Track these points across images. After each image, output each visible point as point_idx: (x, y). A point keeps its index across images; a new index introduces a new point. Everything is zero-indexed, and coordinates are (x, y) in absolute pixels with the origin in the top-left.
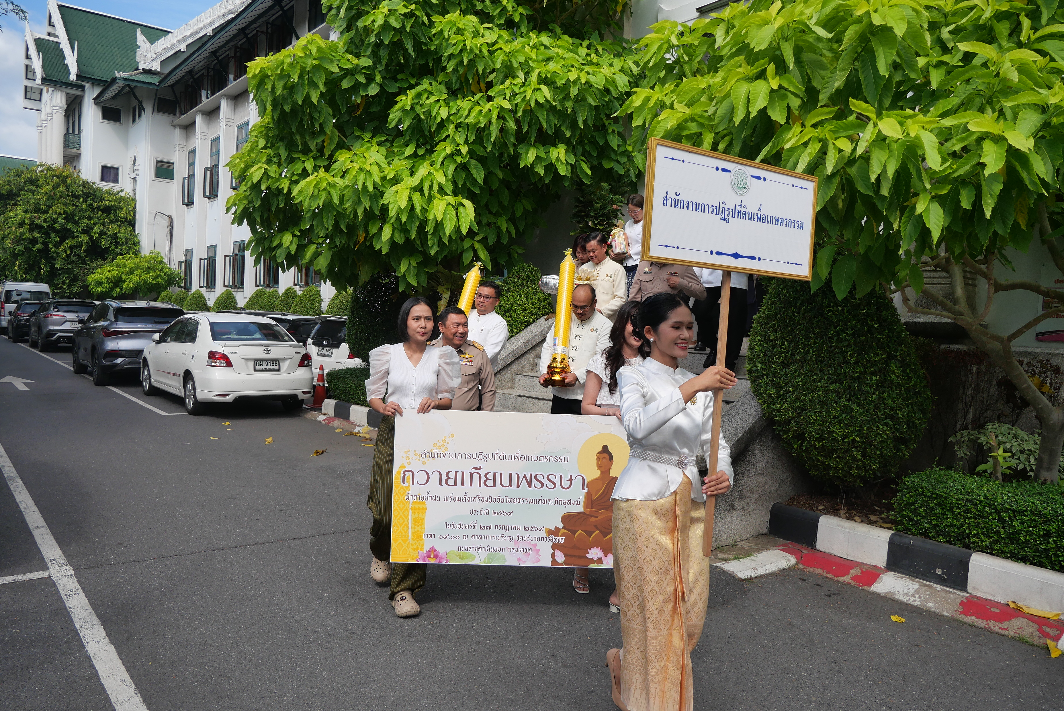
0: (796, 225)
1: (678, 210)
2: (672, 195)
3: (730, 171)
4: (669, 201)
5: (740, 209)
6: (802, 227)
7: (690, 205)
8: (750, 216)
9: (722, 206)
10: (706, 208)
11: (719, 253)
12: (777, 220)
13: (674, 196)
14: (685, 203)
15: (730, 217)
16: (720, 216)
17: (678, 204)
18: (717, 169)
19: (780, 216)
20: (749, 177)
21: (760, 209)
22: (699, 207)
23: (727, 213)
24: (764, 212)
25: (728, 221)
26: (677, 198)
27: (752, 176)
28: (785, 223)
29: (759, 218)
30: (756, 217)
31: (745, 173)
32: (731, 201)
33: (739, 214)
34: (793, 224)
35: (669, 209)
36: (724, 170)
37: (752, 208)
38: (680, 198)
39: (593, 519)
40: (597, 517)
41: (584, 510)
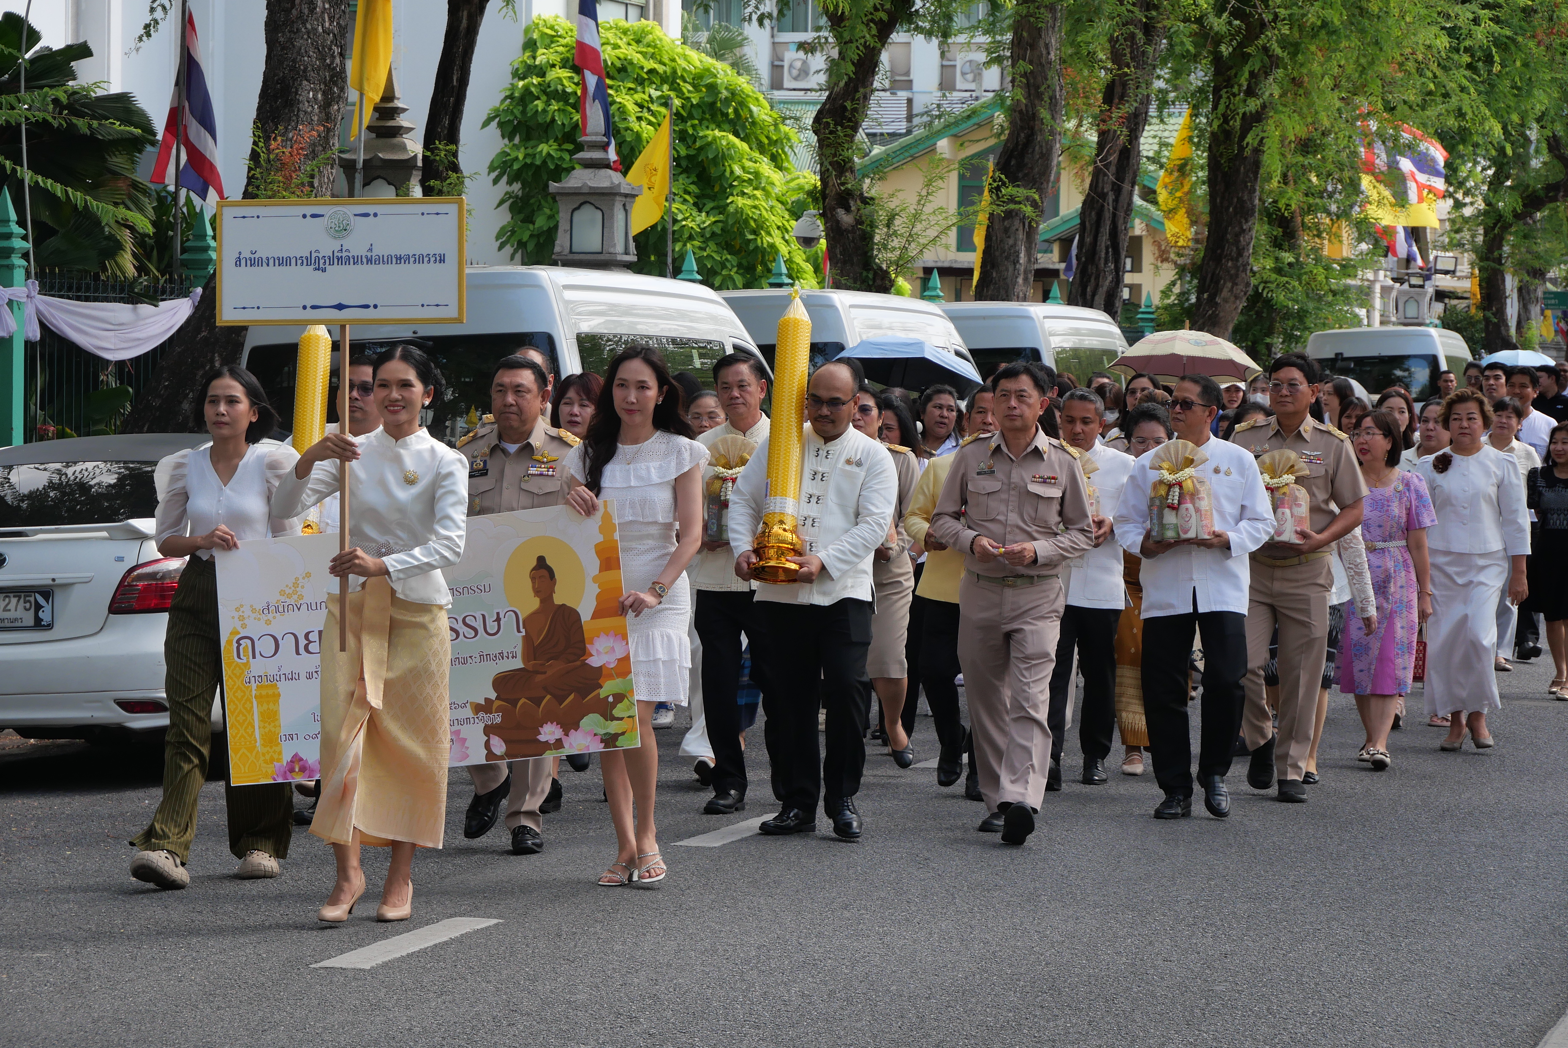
0: (434, 260)
1: (255, 269)
2: (246, 254)
3: (322, 216)
4: (243, 261)
5: (340, 255)
6: (444, 261)
7: (271, 262)
8: (357, 260)
9: (314, 255)
10: (293, 261)
11: (314, 307)
12: (399, 258)
13: (248, 255)
14: (264, 260)
15: (327, 266)
16: (313, 267)
17: (254, 262)
18: (304, 216)
19: (402, 252)
20: (352, 218)
21: (370, 250)
22: (283, 262)
23: (322, 261)
24: (377, 252)
25: (324, 270)
26: (252, 256)
27: (356, 215)
28: (413, 260)
29: (369, 261)
30: (364, 260)
31: (345, 214)
32: (327, 247)
33: (340, 259)
34: (427, 260)
35: (245, 271)
36: (314, 216)
37: (359, 250)
38: (257, 256)
39: (539, 677)
40: (544, 673)
41: (525, 664)
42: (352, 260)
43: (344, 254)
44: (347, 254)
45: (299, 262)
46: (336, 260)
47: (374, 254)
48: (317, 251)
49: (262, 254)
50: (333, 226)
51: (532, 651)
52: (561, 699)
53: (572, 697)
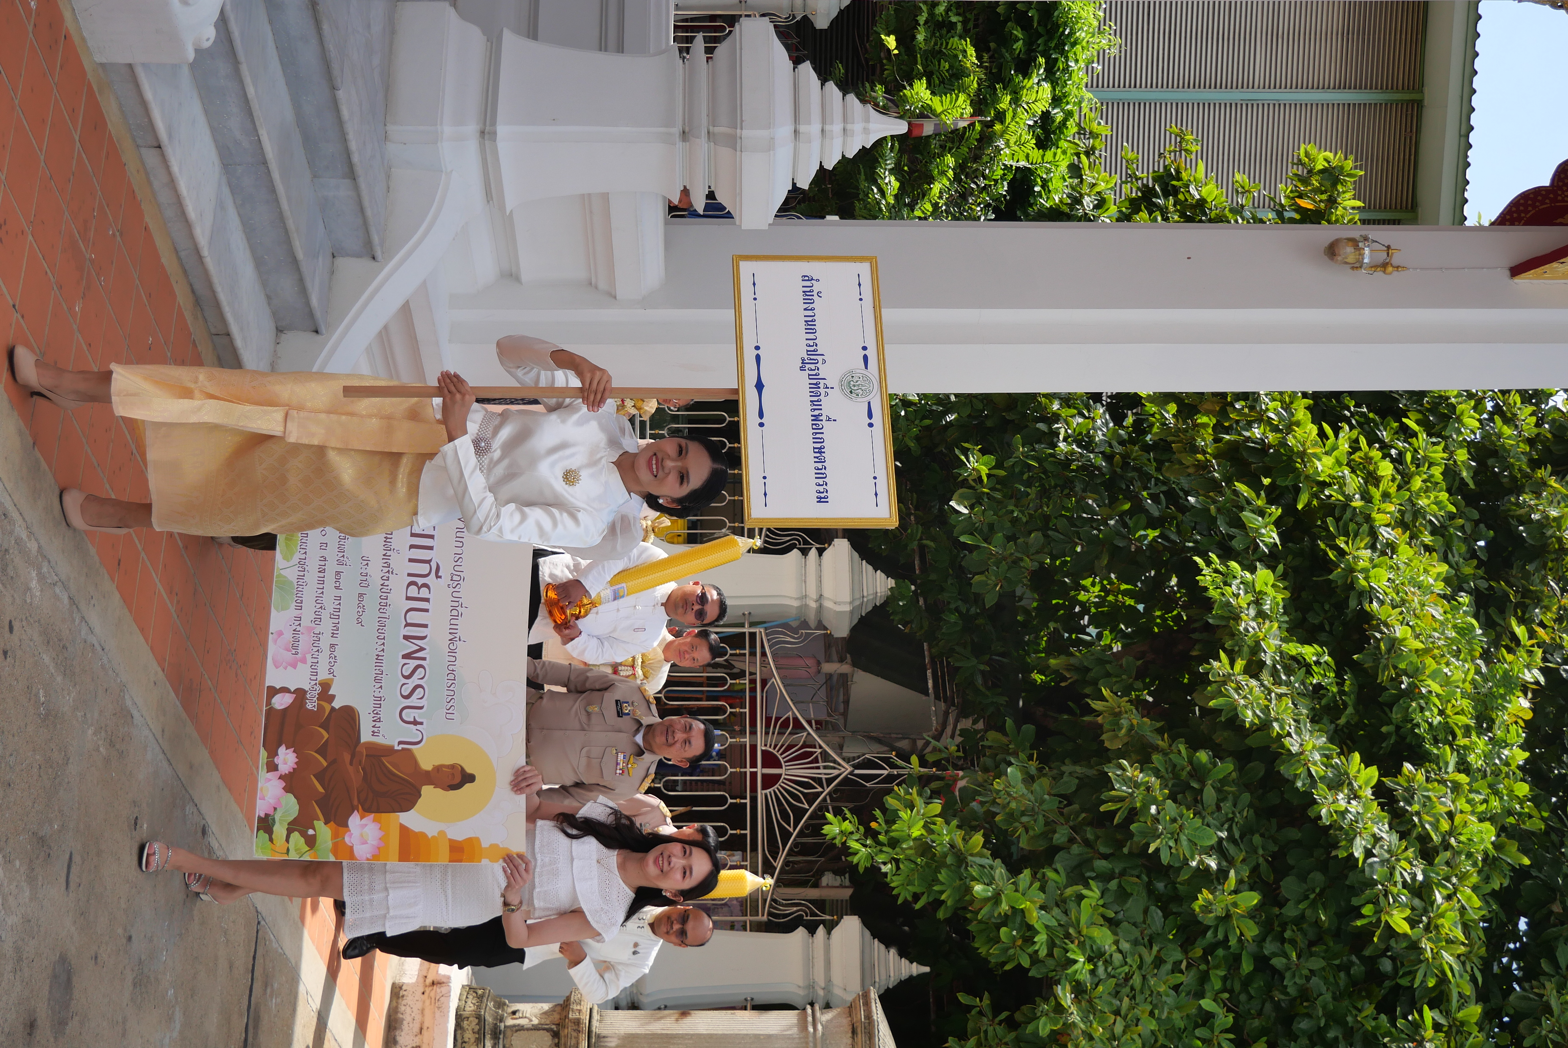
0: (821, 489)
1: (800, 296)
2: (817, 287)
3: (866, 367)
4: (808, 283)
5: (821, 386)
6: (820, 500)
7: (810, 313)
8: (816, 404)
9: (820, 358)
10: (811, 336)
11: (758, 358)
12: (820, 451)
13: (816, 289)
14: (811, 306)
15: (808, 372)
16: (806, 357)
17: (808, 295)
18: (865, 348)
19: (828, 455)
20: (867, 399)
21: (829, 420)
22: (810, 325)
23: (813, 367)
24: (827, 427)
25: (802, 369)
26: (815, 293)
27: (869, 403)
28: (820, 466)
29: (816, 418)
30: (816, 413)
31: (870, 392)
32: (830, 372)
33: (816, 386)
34: (821, 481)
35: (798, 287)
36: (865, 358)
37: (828, 407)
38: (816, 298)
39: (347, 757)
40: (351, 764)
41: (365, 743)
42: (816, 399)
43: (822, 391)
44: (823, 394)
45: (811, 342)
46: (815, 381)
47: (824, 423)
48: (824, 362)
49: (818, 303)
50: (855, 379)
51: (379, 753)
52: (320, 777)
53: (321, 789)
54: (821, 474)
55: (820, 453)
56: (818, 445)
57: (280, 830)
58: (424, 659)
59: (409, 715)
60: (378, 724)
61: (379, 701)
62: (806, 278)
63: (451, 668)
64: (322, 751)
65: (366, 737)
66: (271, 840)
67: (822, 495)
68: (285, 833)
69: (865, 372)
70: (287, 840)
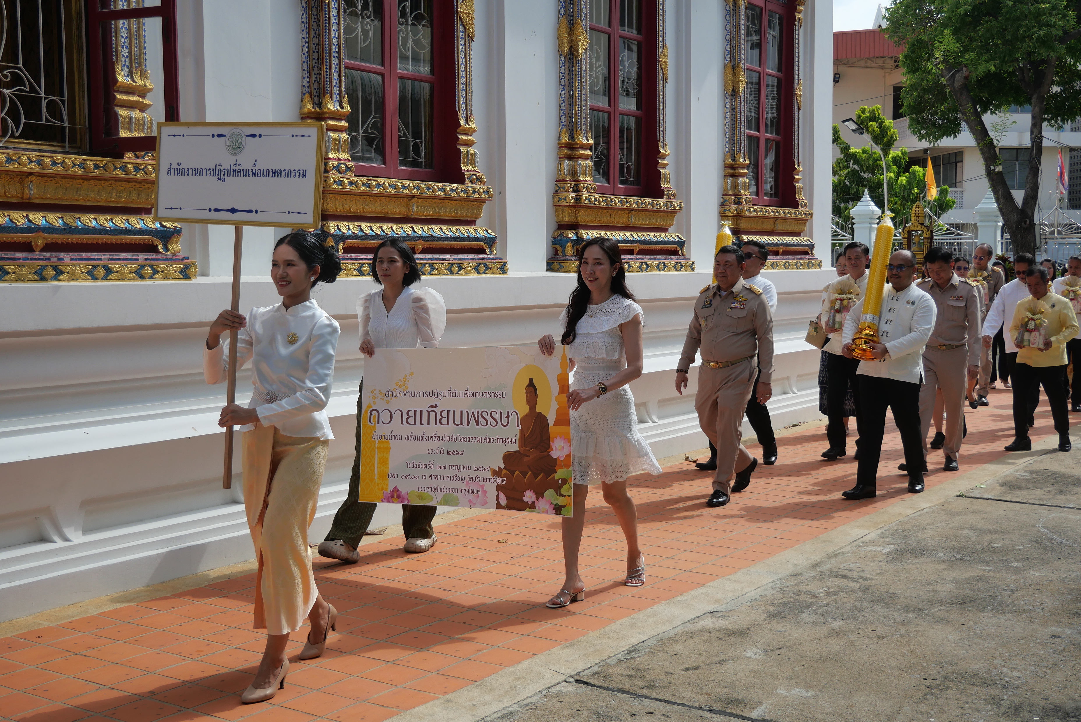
0: (297, 174)
1: (180, 177)
2: (175, 166)
3: (224, 136)
4: (172, 171)
5: (234, 168)
6: (304, 175)
7: (190, 172)
8: (245, 173)
9: (218, 167)
10: (204, 172)
11: (216, 210)
12: (274, 172)
14: (186, 170)
15: (226, 177)
16: (217, 177)
17: (180, 172)
18: (213, 136)
19: (276, 167)
20: (244, 137)
21: (255, 165)
22: (198, 172)
23: (223, 173)
24: (260, 166)
25: (224, 180)
26: (178, 167)
27: (247, 136)
28: (283, 174)
29: (254, 173)
30: (251, 173)
31: (240, 134)
32: (227, 161)
33: (235, 172)
34: (293, 174)
35: (174, 178)
36: (219, 136)
37: (247, 165)
38: (181, 167)
39: (526, 459)
40: (529, 456)
41: (520, 448)
42: (242, 173)
43: (238, 168)
44: (239, 167)
45: (208, 173)
46: (232, 172)
47: (257, 168)
48: (220, 165)
49: (184, 166)
50: (232, 144)
51: (524, 440)
52: (536, 476)
53: (541, 475)
54: (289, 174)
55: (275, 172)
56: (271, 173)
57: (561, 501)
58: (478, 412)
59: (505, 421)
60: (510, 440)
61: (500, 440)
62: (169, 173)
63: (481, 395)
64: (524, 474)
65: (515, 447)
66: (565, 506)
67: (301, 174)
68: (562, 498)
69: (227, 137)
70: (564, 496)
